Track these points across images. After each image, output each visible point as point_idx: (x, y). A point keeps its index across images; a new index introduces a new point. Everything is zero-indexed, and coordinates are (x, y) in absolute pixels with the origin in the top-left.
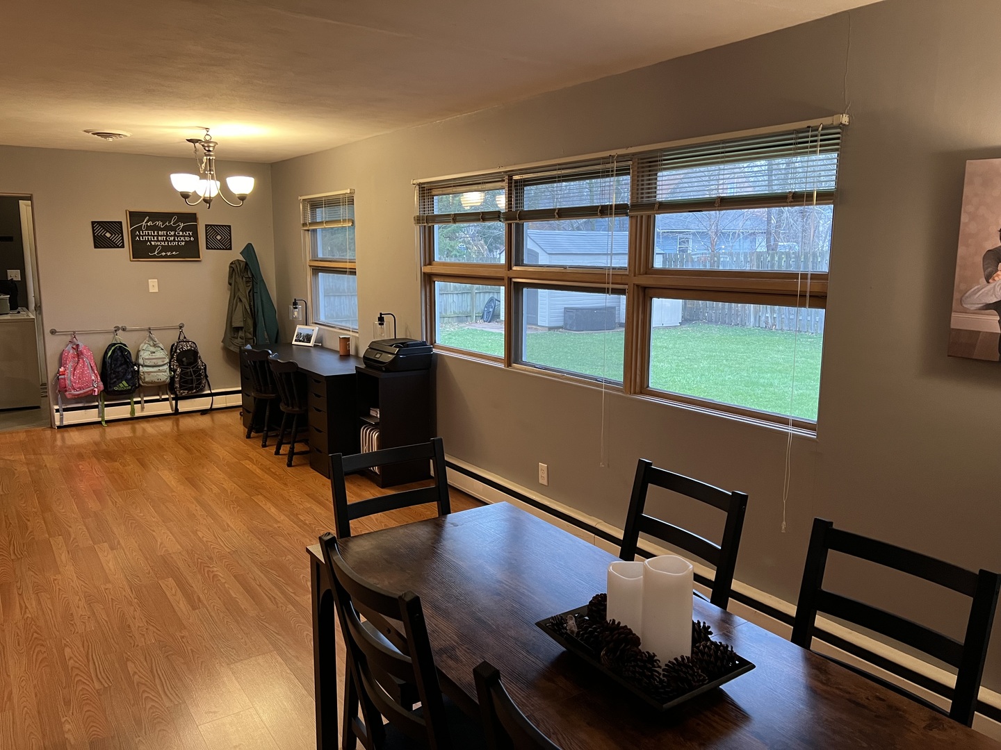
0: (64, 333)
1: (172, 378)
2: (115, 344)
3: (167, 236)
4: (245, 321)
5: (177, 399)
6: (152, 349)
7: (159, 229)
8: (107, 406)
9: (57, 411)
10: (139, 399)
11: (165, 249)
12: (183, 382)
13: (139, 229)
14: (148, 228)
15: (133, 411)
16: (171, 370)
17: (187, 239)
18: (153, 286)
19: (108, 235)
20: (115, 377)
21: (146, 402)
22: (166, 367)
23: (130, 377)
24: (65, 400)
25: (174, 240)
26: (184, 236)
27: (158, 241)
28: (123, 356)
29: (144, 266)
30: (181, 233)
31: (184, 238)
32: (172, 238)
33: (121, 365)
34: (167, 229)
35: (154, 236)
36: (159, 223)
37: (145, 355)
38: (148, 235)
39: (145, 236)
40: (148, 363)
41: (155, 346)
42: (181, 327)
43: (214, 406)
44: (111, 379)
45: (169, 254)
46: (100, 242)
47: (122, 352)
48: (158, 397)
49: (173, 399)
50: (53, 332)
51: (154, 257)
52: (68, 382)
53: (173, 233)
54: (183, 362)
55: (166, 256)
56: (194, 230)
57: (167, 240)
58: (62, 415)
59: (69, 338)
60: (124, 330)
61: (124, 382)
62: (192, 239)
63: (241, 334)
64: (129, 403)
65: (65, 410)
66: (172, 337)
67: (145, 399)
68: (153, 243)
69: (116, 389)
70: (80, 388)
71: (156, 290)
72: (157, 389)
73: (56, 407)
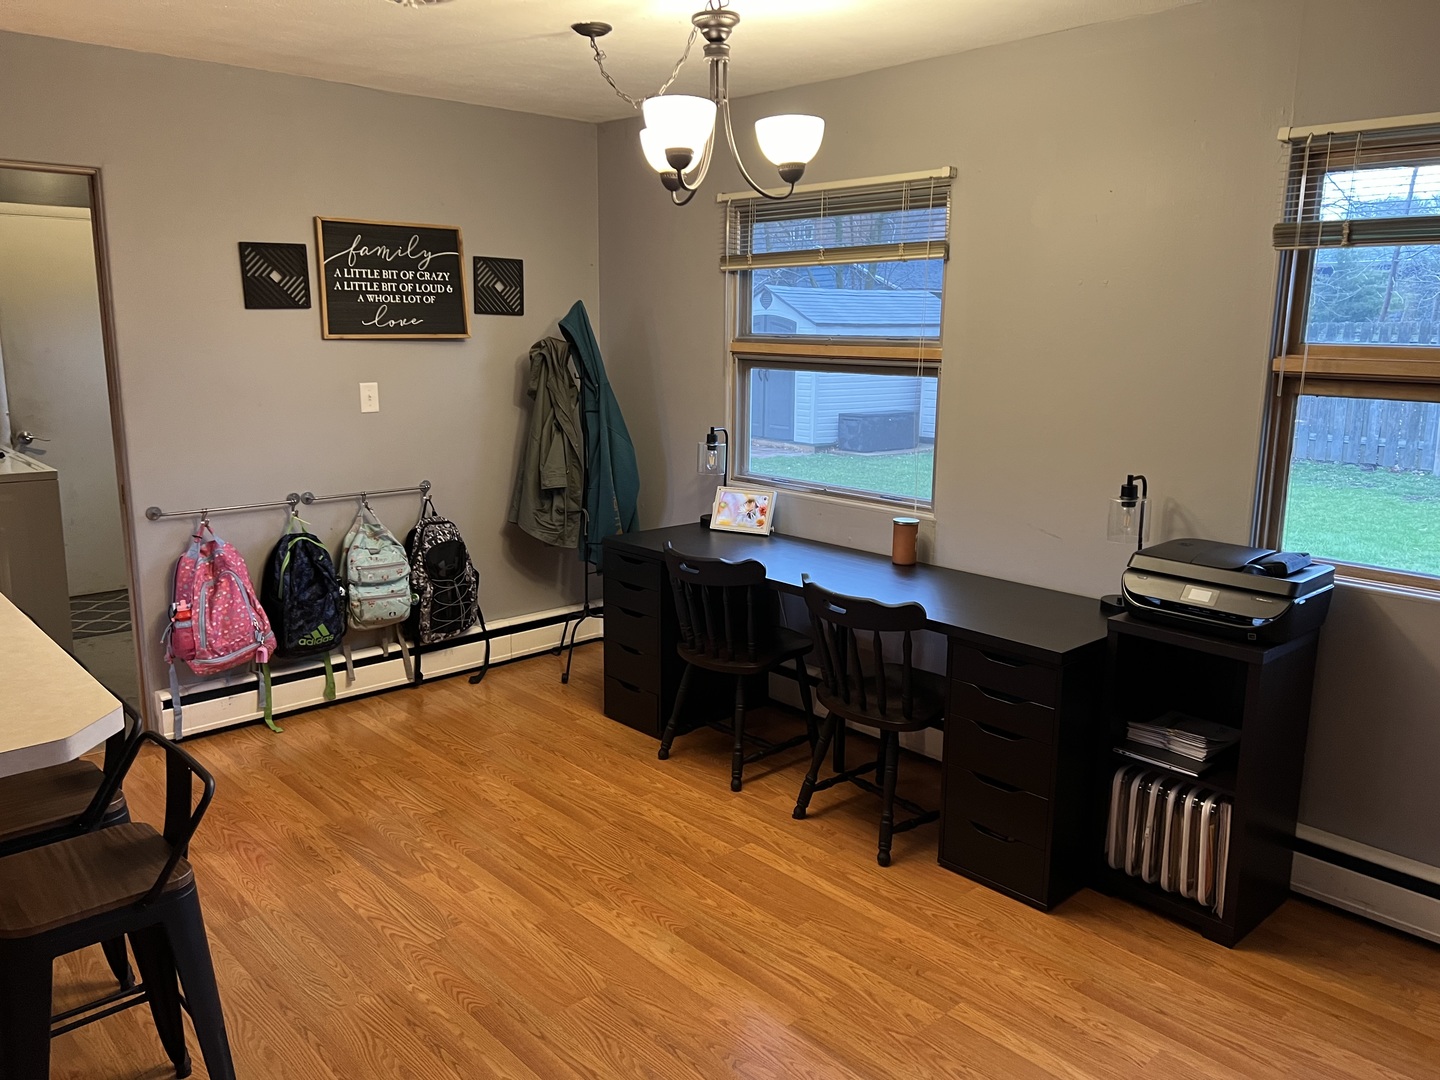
0: (181, 518)
1: (415, 609)
2: (296, 536)
3: (399, 281)
4: (569, 476)
5: (417, 652)
6: (372, 544)
7: (383, 265)
8: (276, 681)
9: (168, 704)
10: (341, 659)
11: (396, 311)
12: (439, 615)
13: (342, 263)
14: (362, 262)
15: (330, 687)
16: (415, 589)
17: (440, 289)
18: (369, 397)
19: (276, 277)
20: (302, 616)
21: (358, 663)
22: (404, 585)
23: (331, 612)
24: (186, 676)
25: (414, 292)
26: (434, 282)
27: (380, 292)
28: (313, 564)
29: (354, 351)
30: (427, 276)
31: (432, 287)
32: (409, 287)
33: (310, 584)
34: (401, 264)
35: (372, 281)
36: (382, 251)
37: (359, 558)
38: (361, 279)
39: (354, 279)
40: (368, 577)
41: (376, 535)
42: (424, 490)
43: (492, 660)
44: (293, 621)
45: (403, 323)
46: (258, 295)
47: (309, 554)
48: (379, 652)
49: (412, 651)
50: (154, 515)
51: (373, 330)
52: (200, 636)
53: (410, 275)
54: (438, 569)
55: (398, 329)
56: (453, 266)
57: (398, 292)
58: (178, 714)
59: (188, 528)
60: (308, 500)
61: (322, 627)
62: (450, 289)
63: (558, 502)
64: (321, 672)
65: (187, 700)
66: (402, 515)
67: (356, 656)
68: (370, 298)
69: (303, 642)
70: (227, 650)
71: (376, 408)
72: (381, 633)
73: (166, 696)
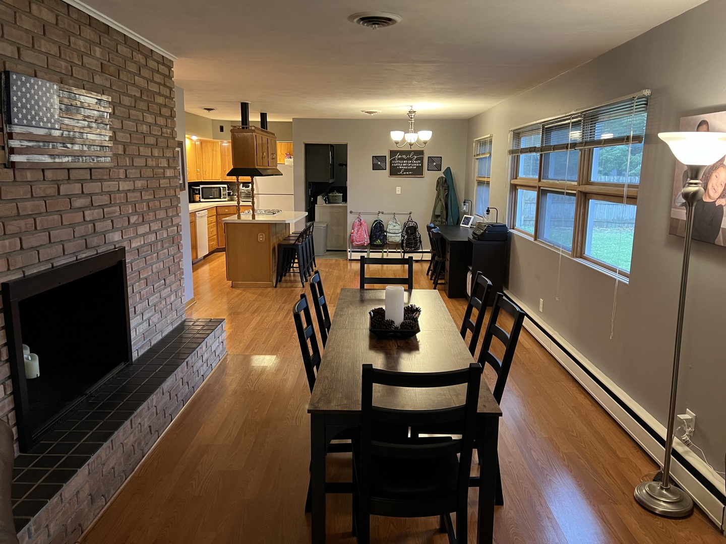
0: (356, 213)
1: (403, 241)
2: (377, 220)
3: (408, 163)
4: (442, 212)
5: (404, 252)
6: (395, 224)
7: (404, 159)
8: (371, 252)
9: (349, 252)
10: (386, 250)
11: (406, 170)
12: (408, 243)
13: (394, 160)
14: (399, 159)
15: (383, 256)
16: (402, 236)
17: (418, 165)
18: (398, 190)
19: (379, 163)
20: (375, 237)
21: (390, 252)
22: (400, 234)
23: (382, 238)
24: (353, 247)
25: (411, 166)
26: (416, 163)
27: (403, 166)
28: (380, 226)
29: (395, 179)
30: (415, 162)
31: (416, 164)
32: (410, 165)
33: (379, 231)
34: (408, 159)
35: (401, 163)
36: (404, 156)
37: (390, 227)
38: (398, 163)
39: (397, 163)
40: (391, 231)
41: (396, 223)
42: (410, 213)
43: (423, 259)
44: (373, 238)
45: (407, 173)
46: (376, 167)
47: (380, 225)
48: (395, 250)
49: (403, 252)
50: (351, 212)
51: (400, 175)
52: (354, 237)
53: (410, 162)
54: (408, 232)
55: (406, 174)
56: (422, 159)
57: (407, 166)
58: (351, 254)
59: (357, 216)
60: (382, 213)
61: (379, 240)
62: (420, 165)
63: (439, 219)
64: (381, 252)
65: (353, 252)
66: (405, 219)
67: (389, 250)
68: (400, 167)
69: (375, 243)
70: (359, 241)
71: (400, 193)
72: (396, 245)
73: (349, 250)
